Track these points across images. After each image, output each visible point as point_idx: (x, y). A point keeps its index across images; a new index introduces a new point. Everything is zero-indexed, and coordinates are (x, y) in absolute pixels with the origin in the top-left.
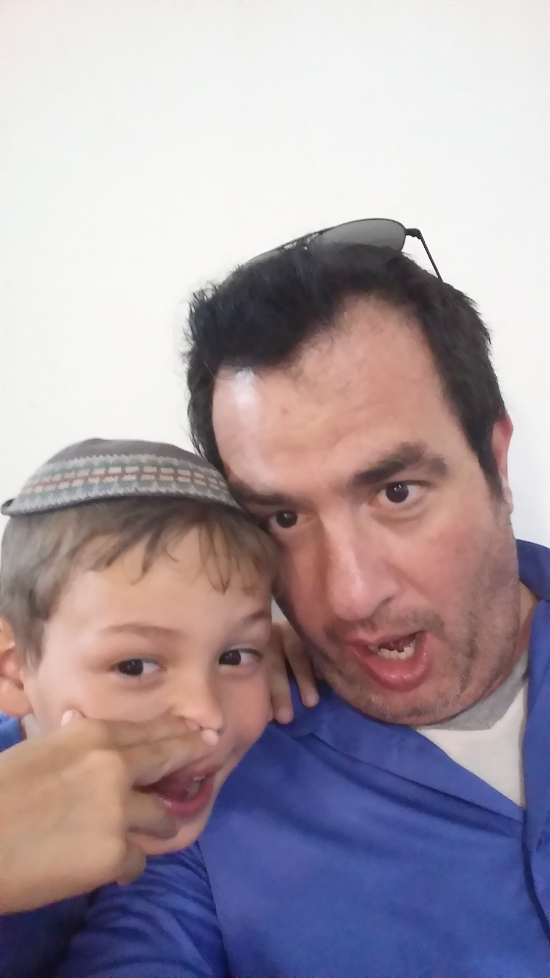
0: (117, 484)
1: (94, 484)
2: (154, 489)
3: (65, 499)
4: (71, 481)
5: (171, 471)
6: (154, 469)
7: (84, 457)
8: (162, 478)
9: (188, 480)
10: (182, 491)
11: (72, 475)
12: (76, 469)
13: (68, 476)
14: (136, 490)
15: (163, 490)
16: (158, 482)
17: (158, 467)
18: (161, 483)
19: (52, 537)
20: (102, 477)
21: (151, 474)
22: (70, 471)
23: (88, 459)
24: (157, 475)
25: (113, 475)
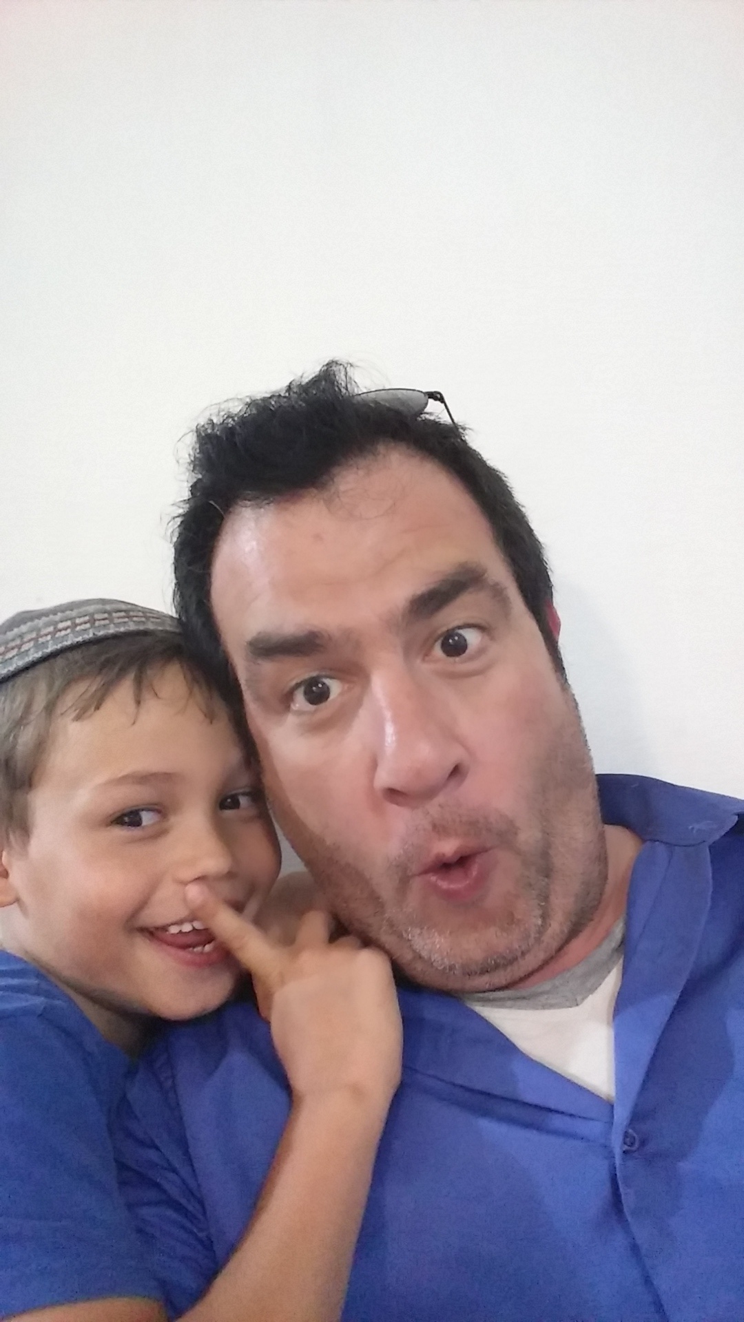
0: (71, 635)
1: (48, 641)
2: (112, 630)
3: (20, 663)
4: (19, 647)
5: (123, 614)
6: (106, 615)
7: (25, 623)
8: (116, 621)
9: (143, 619)
10: (142, 628)
11: (18, 642)
12: (21, 636)
13: (13, 644)
14: (94, 634)
15: (122, 629)
16: (114, 624)
17: (109, 613)
18: (117, 625)
19: (20, 698)
20: (53, 634)
21: (104, 619)
22: (13, 640)
23: (29, 624)
24: (111, 620)
25: (66, 629)
